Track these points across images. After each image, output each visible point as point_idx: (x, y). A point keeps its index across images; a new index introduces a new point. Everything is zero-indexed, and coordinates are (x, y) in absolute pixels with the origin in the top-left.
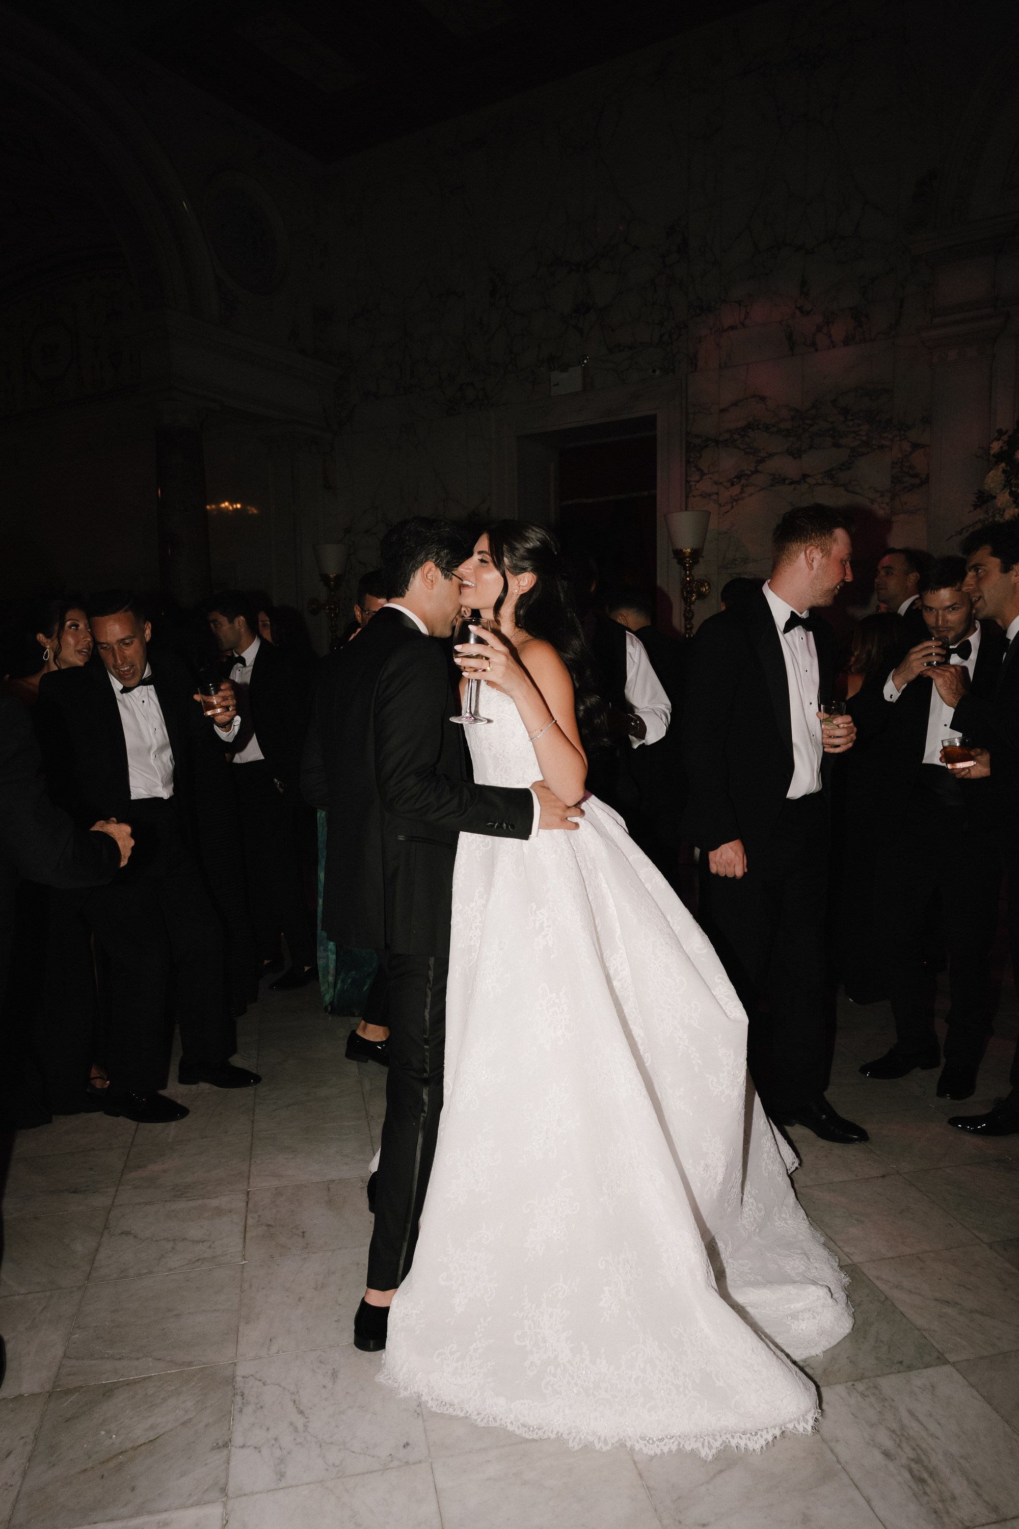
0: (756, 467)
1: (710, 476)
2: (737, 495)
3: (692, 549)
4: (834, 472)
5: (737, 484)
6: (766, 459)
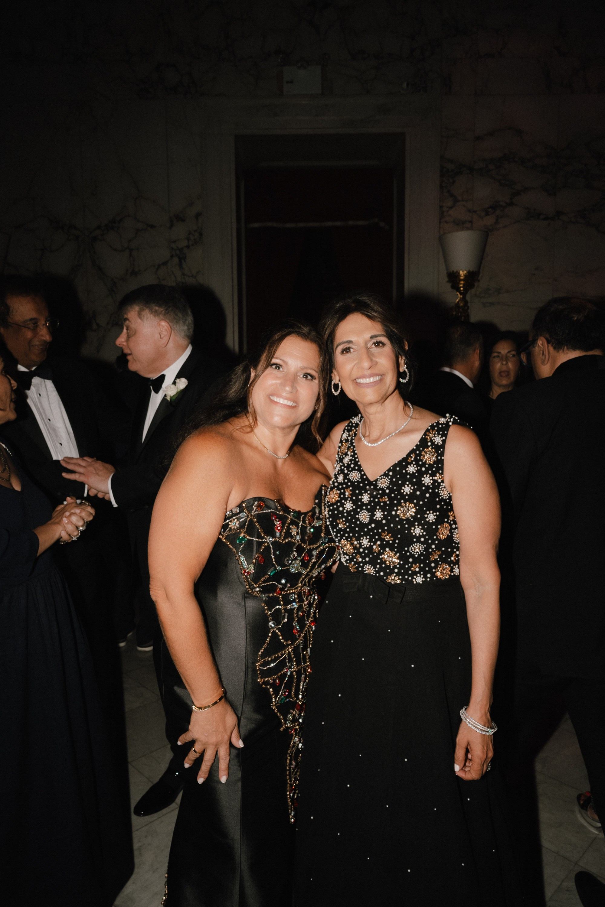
0: (511, 199)
1: (464, 203)
2: (491, 225)
5: (492, 214)
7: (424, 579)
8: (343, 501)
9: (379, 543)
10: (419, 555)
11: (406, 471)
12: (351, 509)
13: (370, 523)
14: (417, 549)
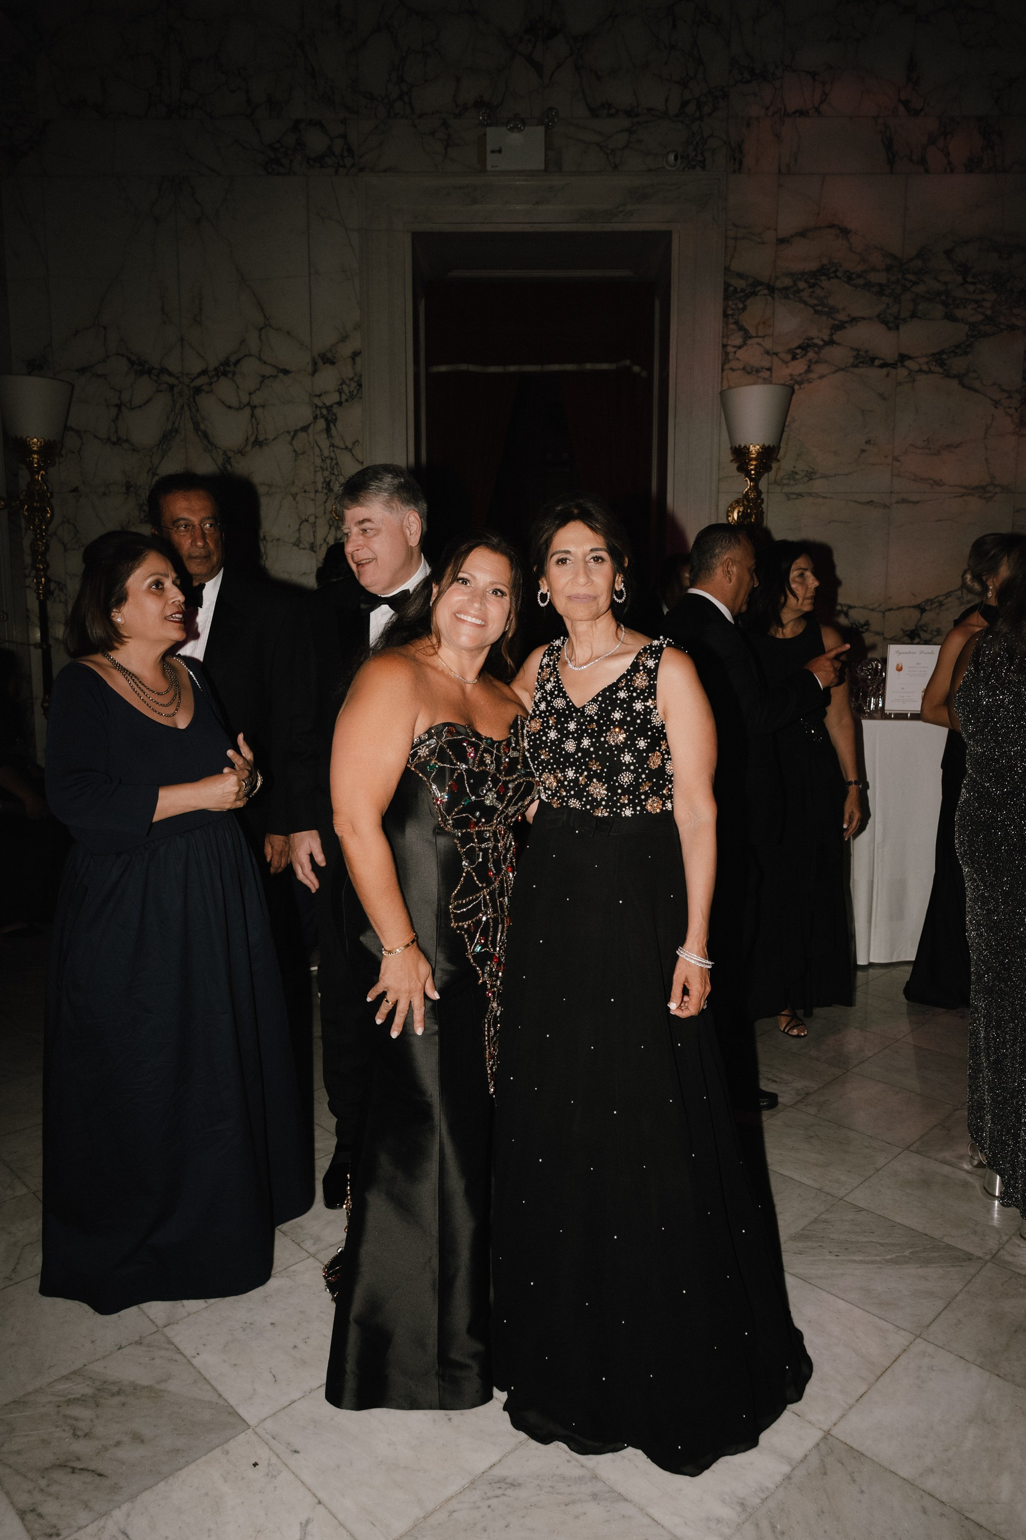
0: (831, 335)
1: (759, 340)
2: (800, 374)
3: (763, 447)
4: (944, 356)
5: (802, 358)
6: (847, 325)
7: (633, 812)
8: (547, 730)
9: (586, 773)
10: (628, 785)
11: (617, 696)
12: (556, 738)
13: (576, 753)
14: (626, 778)
